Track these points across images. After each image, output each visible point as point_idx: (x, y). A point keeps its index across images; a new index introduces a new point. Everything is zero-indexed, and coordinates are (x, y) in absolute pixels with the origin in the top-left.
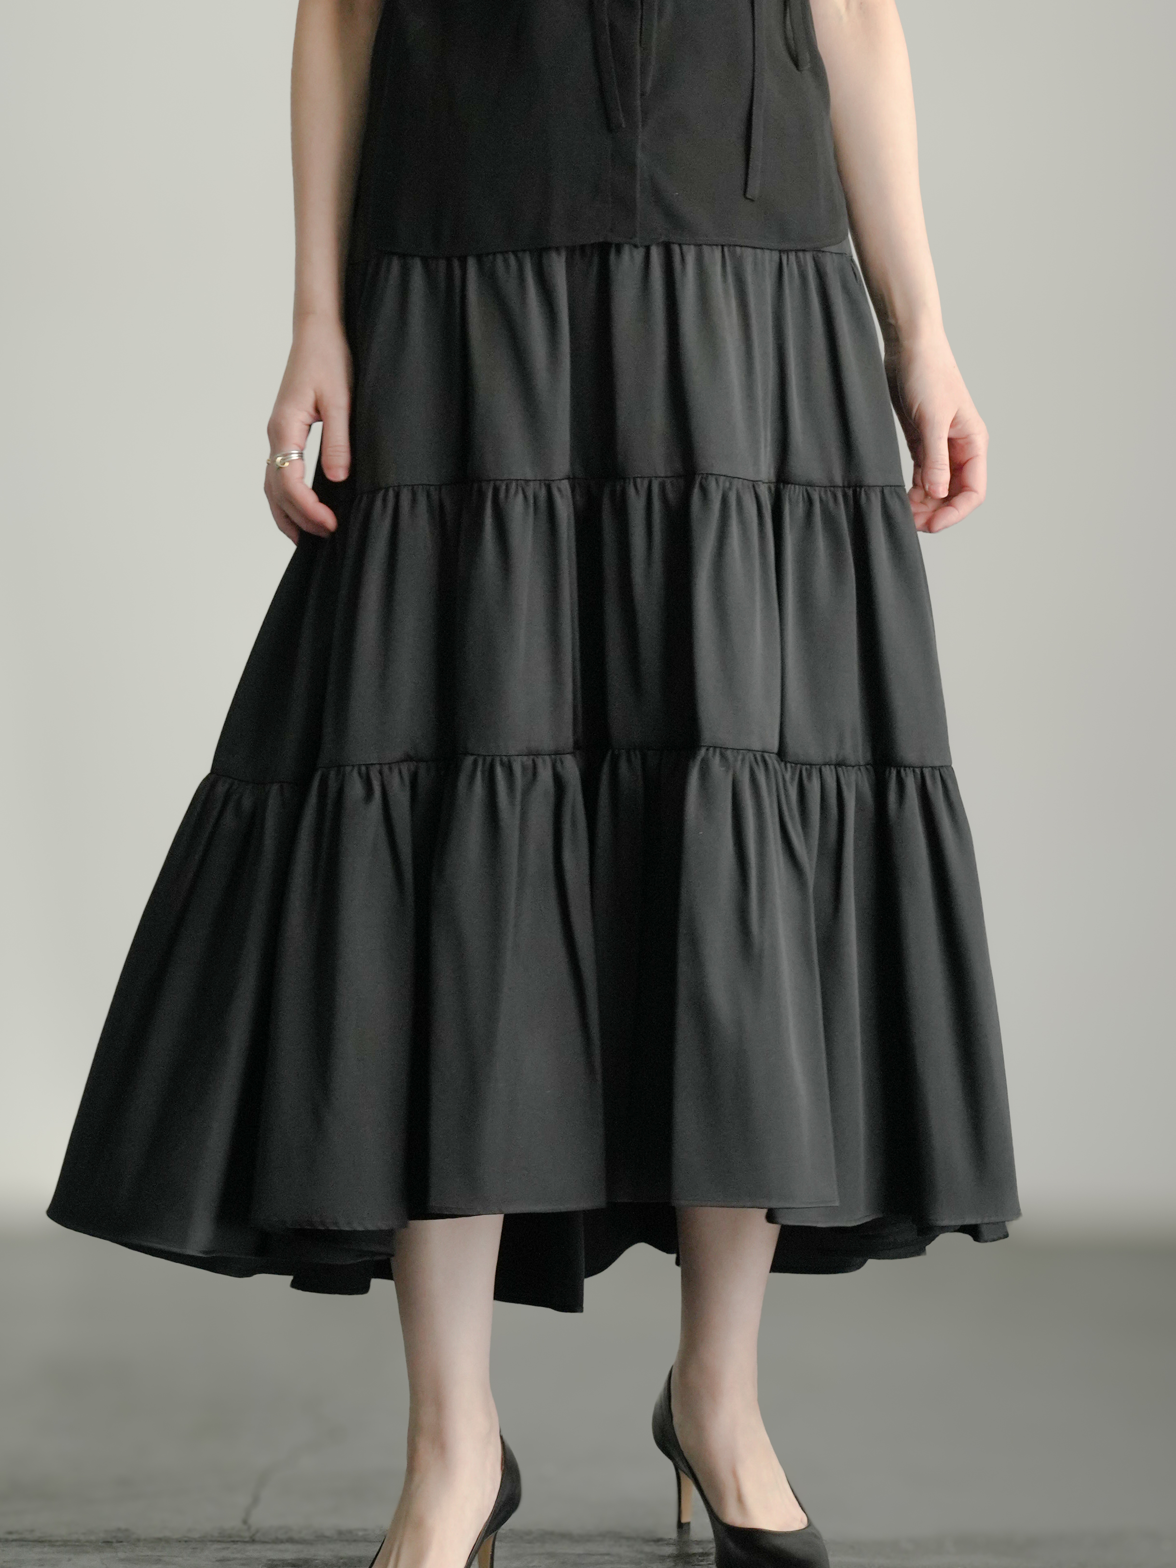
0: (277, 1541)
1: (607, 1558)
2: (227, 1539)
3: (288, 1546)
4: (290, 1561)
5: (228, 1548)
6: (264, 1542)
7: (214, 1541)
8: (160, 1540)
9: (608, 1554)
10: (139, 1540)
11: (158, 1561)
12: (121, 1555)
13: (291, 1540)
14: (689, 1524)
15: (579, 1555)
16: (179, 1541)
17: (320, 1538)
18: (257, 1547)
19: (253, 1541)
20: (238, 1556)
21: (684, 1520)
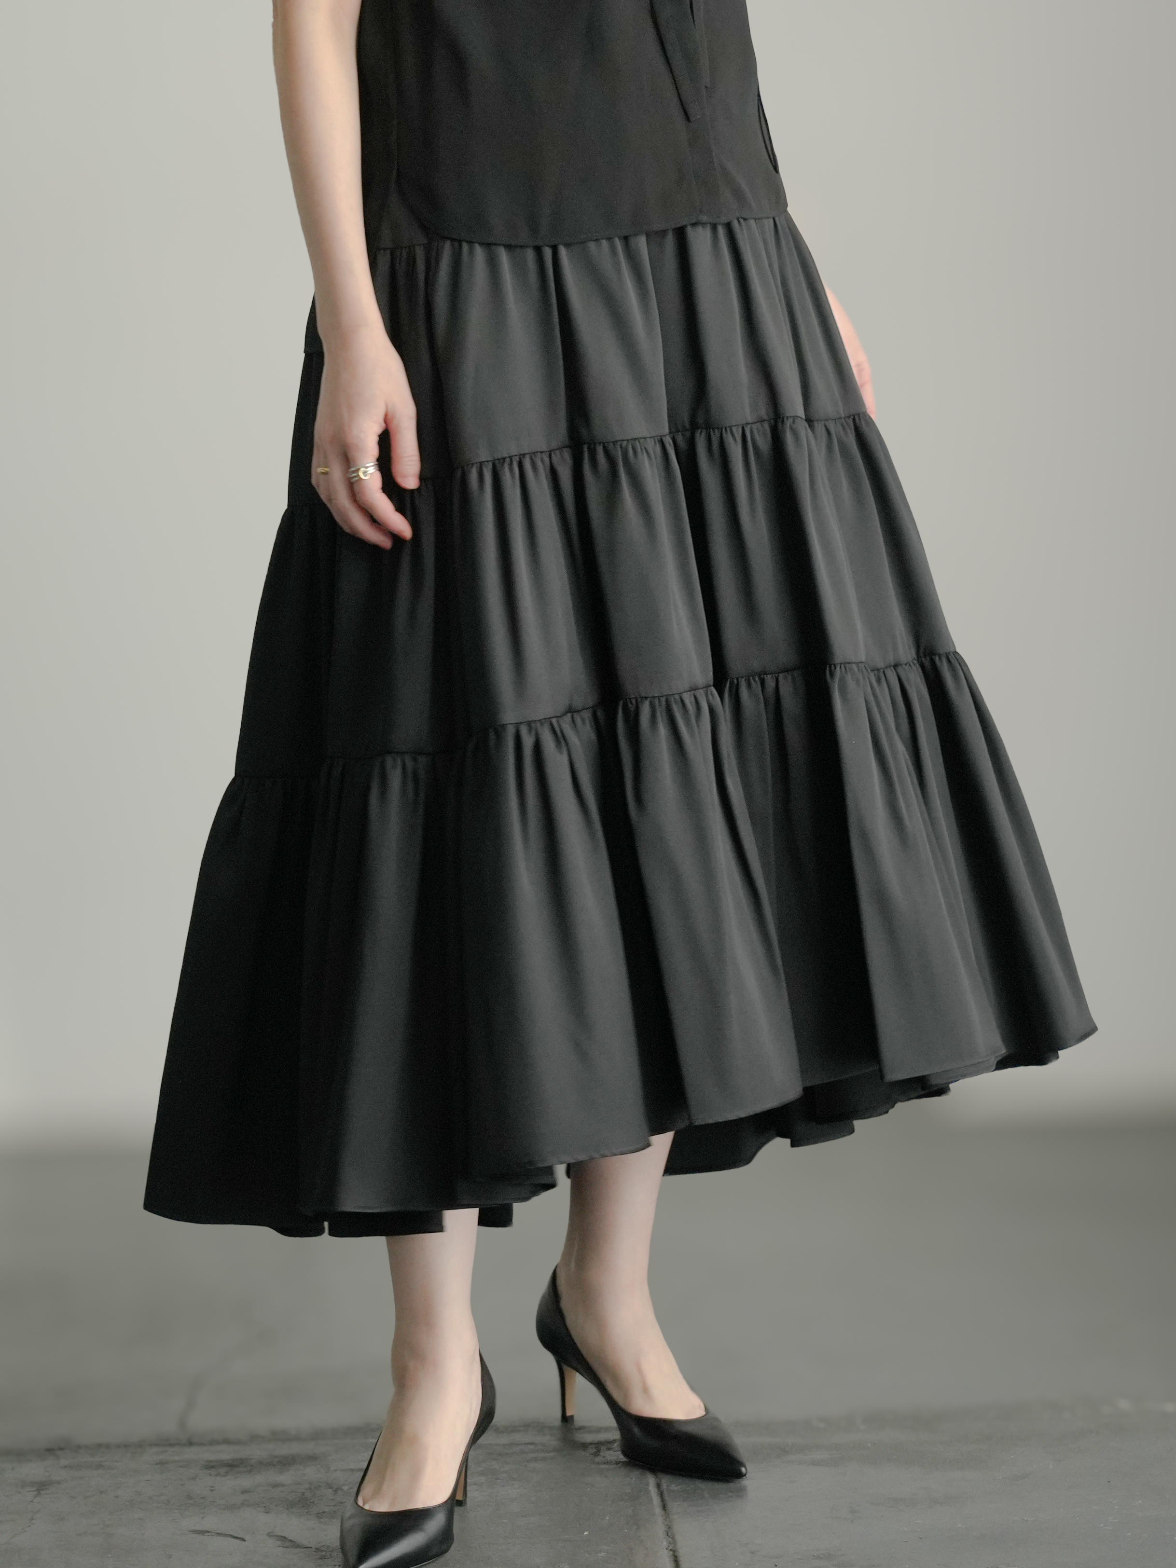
0: (213, 1442)
1: (531, 1447)
2: (165, 1442)
3: (224, 1447)
4: (225, 1462)
5: (166, 1451)
6: (201, 1444)
7: (152, 1445)
8: (100, 1446)
9: (531, 1444)
10: (79, 1447)
11: (99, 1466)
12: (63, 1462)
13: (227, 1442)
14: (572, 1417)
15: (504, 1445)
16: (118, 1446)
17: (255, 1438)
18: (194, 1449)
19: (190, 1444)
20: (176, 1458)
21: (568, 1414)
